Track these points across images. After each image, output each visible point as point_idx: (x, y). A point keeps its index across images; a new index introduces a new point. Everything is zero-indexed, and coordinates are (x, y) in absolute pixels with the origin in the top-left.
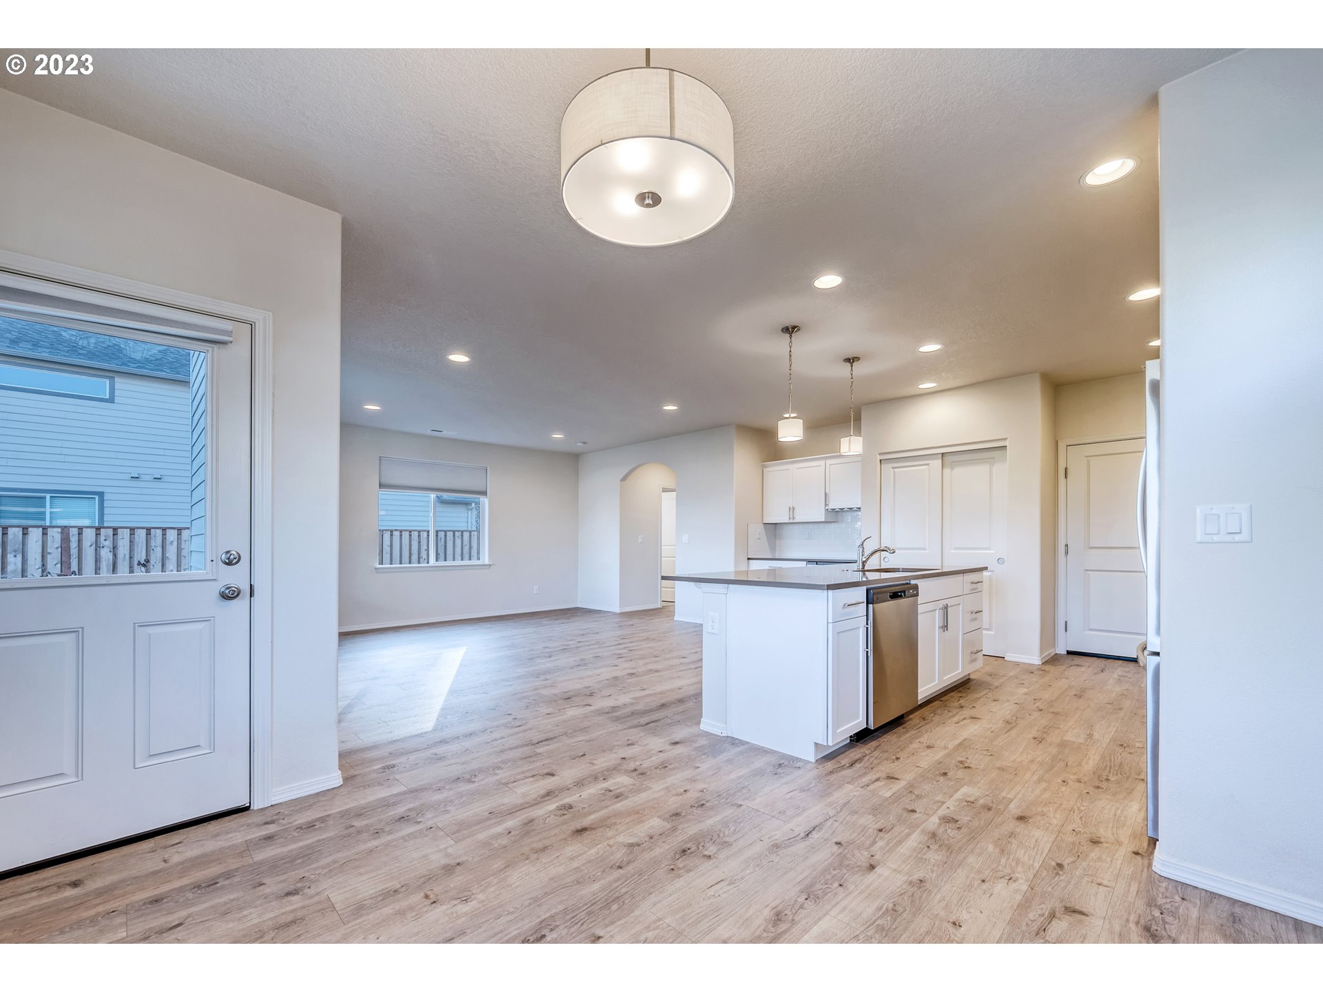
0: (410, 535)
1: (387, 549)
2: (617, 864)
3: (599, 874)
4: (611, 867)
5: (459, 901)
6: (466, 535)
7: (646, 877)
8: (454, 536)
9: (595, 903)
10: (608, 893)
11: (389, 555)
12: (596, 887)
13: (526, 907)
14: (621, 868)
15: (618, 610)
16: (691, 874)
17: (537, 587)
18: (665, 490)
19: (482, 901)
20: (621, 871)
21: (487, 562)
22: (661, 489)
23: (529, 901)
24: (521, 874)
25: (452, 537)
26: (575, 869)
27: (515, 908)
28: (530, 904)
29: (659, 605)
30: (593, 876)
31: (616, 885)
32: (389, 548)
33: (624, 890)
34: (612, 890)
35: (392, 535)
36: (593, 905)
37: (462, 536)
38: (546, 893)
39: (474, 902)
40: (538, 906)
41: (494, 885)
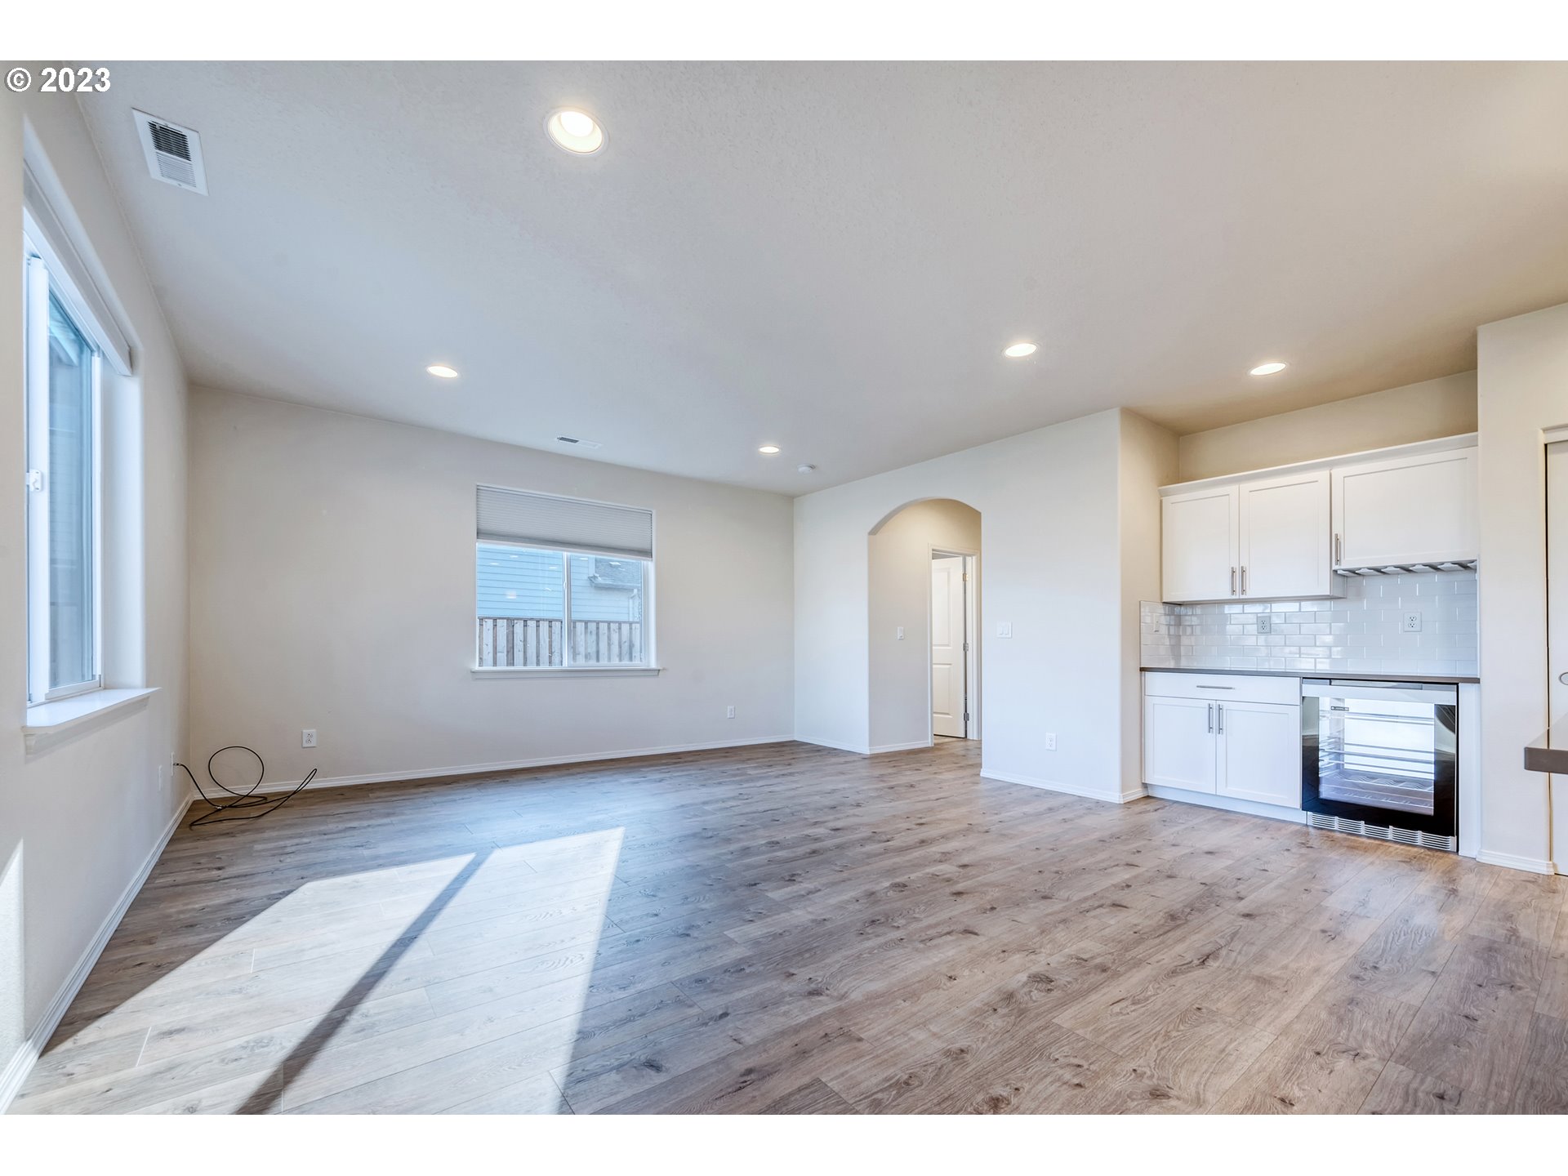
0: (550, 627)
1: (518, 645)
6: (625, 628)
8: (609, 628)
11: (522, 654)
15: (866, 750)
17: (732, 707)
18: (937, 555)
21: (653, 665)
22: (931, 552)
25: (606, 631)
29: (929, 742)
32: (522, 644)
35: (525, 626)
37: (620, 628)
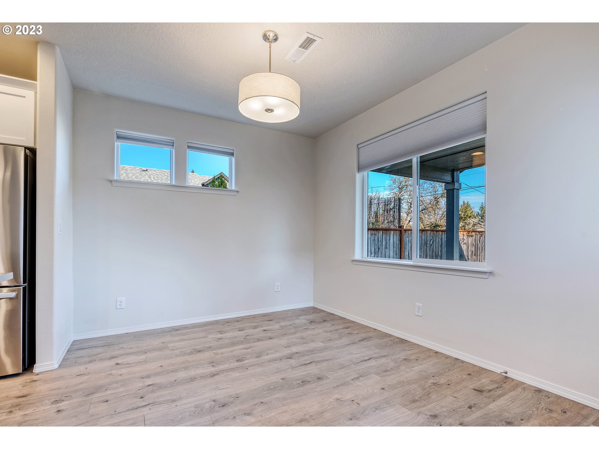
2: (262, 404)
3: (274, 401)
4: (266, 403)
5: (341, 399)
7: (252, 396)
9: (279, 390)
10: (273, 392)
12: (277, 396)
13: (309, 393)
14: (262, 402)
16: (230, 394)
19: (330, 398)
20: (262, 401)
23: (308, 395)
24: (313, 407)
26: (285, 406)
27: (314, 393)
28: (308, 393)
30: (277, 401)
31: (268, 395)
33: (265, 392)
34: (270, 393)
36: (281, 389)
38: (301, 396)
39: (334, 398)
40: (304, 392)
41: (327, 404)
